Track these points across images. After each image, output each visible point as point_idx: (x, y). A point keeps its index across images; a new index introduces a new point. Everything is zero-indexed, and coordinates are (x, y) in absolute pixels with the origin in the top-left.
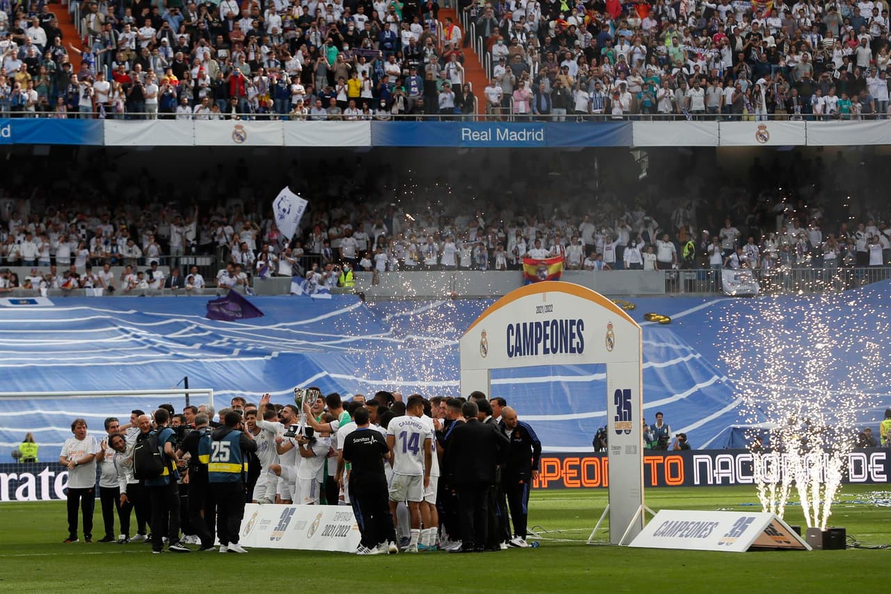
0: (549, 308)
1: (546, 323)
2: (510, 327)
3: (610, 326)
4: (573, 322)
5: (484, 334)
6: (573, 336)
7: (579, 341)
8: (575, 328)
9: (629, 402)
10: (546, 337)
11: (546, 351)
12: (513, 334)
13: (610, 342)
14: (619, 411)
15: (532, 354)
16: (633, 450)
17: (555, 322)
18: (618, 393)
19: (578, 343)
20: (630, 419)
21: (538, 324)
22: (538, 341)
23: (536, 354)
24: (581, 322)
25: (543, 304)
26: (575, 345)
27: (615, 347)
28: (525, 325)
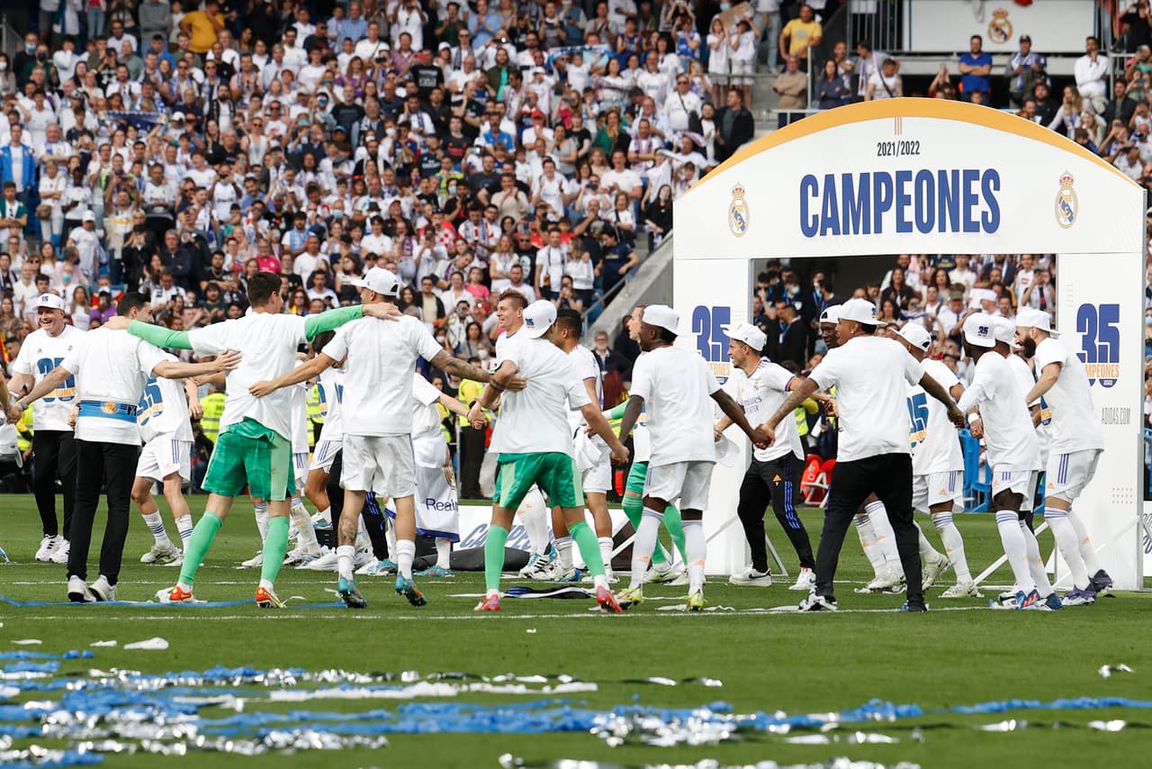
0: (910, 148)
1: (904, 176)
2: (809, 180)
3: (1067, 180)
4: (971, 175)
5: (739, 191)
6: (971, 200)
7: (987, 209)
8: (976, 187)
9: (1115, 329)
10: (904, 200)
11: (903, 227)
12: (815, 194)
13: (1067, 210)
14: (1087, 343)
15: (867, 231)
16: (1120, 416)
17: (925, 175)
18: (1085, 312)
19: (985, 214)
20: (1115, 359)
21: (882, 177)
22: (882, 207)
23: (878, 230)
24: (992, 175)
25: (895, 139)
26: (976, 216)
27: (1077, 220)
28: (847, 178)
